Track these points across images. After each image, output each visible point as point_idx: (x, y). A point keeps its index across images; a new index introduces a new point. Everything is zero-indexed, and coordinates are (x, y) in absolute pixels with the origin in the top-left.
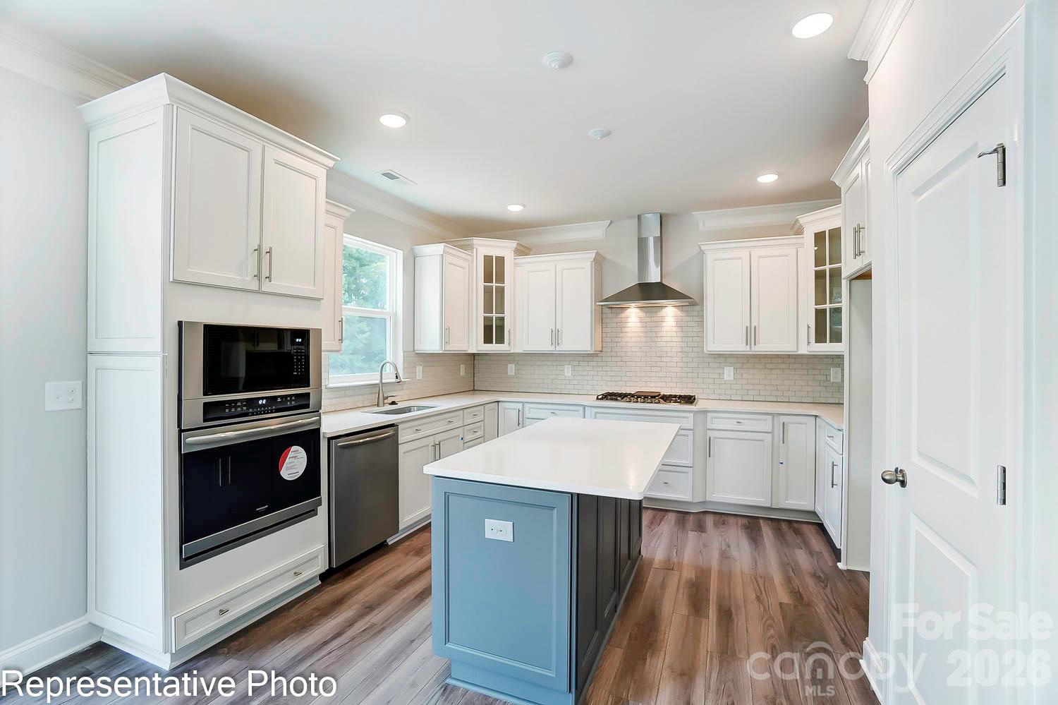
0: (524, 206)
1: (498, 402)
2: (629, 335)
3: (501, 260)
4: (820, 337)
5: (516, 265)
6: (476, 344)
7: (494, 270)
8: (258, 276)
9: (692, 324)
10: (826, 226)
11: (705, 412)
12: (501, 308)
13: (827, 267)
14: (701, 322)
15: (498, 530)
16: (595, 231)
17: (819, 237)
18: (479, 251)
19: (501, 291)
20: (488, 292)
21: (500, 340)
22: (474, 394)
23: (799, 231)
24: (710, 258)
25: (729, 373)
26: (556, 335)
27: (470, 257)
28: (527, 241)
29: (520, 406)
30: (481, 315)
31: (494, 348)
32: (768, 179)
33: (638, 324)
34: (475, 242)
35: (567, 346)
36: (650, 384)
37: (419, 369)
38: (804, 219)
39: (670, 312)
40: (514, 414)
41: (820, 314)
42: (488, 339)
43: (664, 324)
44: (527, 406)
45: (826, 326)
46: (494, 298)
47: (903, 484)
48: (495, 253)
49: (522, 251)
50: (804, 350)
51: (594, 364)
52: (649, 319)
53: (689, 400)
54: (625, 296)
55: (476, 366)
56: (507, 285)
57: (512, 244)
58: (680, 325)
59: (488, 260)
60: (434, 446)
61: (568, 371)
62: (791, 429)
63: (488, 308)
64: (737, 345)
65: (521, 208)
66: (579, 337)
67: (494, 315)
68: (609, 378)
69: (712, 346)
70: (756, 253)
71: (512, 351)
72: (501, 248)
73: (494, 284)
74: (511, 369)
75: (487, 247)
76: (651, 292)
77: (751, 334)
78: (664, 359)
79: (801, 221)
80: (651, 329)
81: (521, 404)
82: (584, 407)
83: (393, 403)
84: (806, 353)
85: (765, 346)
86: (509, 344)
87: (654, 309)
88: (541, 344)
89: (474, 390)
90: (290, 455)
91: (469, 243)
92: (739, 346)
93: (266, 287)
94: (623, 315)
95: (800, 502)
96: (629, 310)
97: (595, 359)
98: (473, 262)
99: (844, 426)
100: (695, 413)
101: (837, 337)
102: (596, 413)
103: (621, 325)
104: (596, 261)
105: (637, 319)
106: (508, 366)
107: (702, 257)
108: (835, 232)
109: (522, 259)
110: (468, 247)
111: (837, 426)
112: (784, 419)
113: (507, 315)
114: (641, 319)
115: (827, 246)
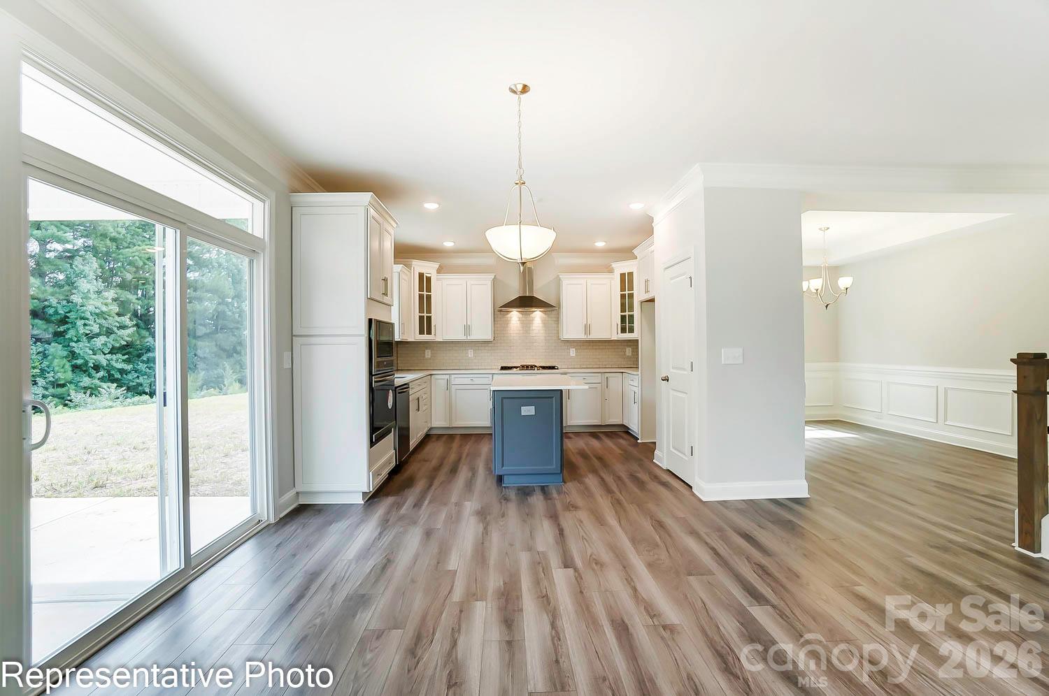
1: (430, 375)
2: (512, 329)
3: (429, 276)
4: (623, 330)
5: (438, 280)
6: (414, 335)
7: (425, 282)
8: (384, 294)
9: (553, 322)
10: (626, 271)
12: (429, 310)
13: (627, 292)
14: (558, 320)
15: (528, 410)
16: (490, 260)
17: (623, 275)
18: (415, 269)
19: (429, 297)
20: (421, 297)
21: (429, 332)
23: (611, 271)
24: (565, 283)
25: (573, 352)
26: (467, 329)
27: (409, 273)
28: (444, 264)
29: (447, 377)
30: (417, 315)
31: (425, 337)
32: (600, 244)
33: (518, 322)
34: (413, 263)
36: (526, 361)
38: (614, 265)
39: (538, 315)
40: (443, 383)
41: (623, 318)
42: (421, 332)
43: (534, 322)
44: (453, 376)
45: (626, 323)
46: (425, 302)
47: (668, 381)
48: (425, 271)
49: (442, 270)
50: (614, 338)
51: (490, 348)
52: (525, 320)
53: (553, 368)
54: (511, 305)
56: (433, 293)
57: (436, 265)
58: (545, 323)
59: (421, 276)
60: (417, 399)
61: (471, 353)
62: (610, 379)
63: (421, 310)
66: (483, 331)
67: (425, 314)
68: (499, 358)
69: (566, 335)
70: (590, 282)
71: (435, 340)
72: (429, 268)
73: (425, 293)
74: (428, 354)
75: (420, 266)
76: (526, 302)
77: (587, 329)
78: (535, 344)
79: (613, 266)
80: (526, 325)
82: (493, 375)
84: (616, 339)
85: (595, 335)
86: (434, 335)
87: (527, 313)
88: (459, 336)
91: (410, 263)
92: (581, 336)
94: (508, 316)
96: (513, 313)
97: (490, 345)
98: (412, 275)
99: (639, 373)
101: (632, 330)
103: (507, 322)
104: (494, 280)
105: (517, 319)
106: (426, 351)
107: (558, 282)
108: (631, 274)
109: (442, 276)
110: (408, 266)
111: (635, 373)
112: (607, 375)
113: (433, 315)
114: (520, 320)
115: (626, 280)
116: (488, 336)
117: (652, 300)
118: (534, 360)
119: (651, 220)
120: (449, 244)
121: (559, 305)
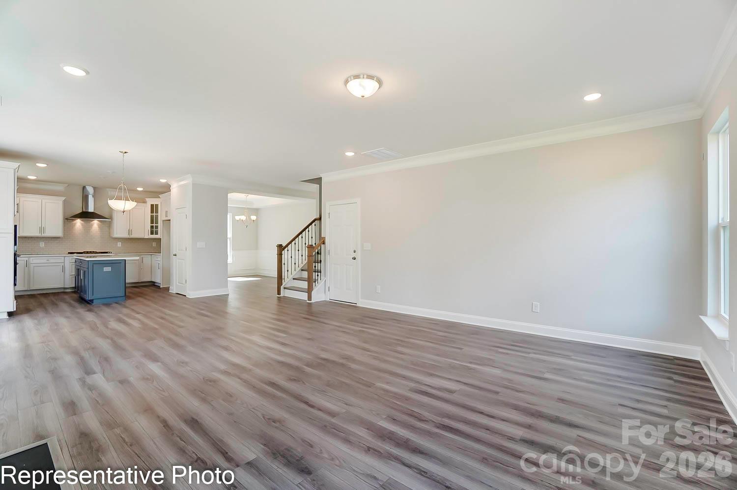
2: (76, 230)
4: (152, 233)
9: (106, 228)
10: (154, 203)
13: (154, 214)
14: (110, 225)
15: (107, 269)
16: (58, 187)
17: (152, 206)
23: (145, 202)
25: (119, 244)
26: (42, 230)
29: (27, 259)
32: (140, 189)
33: (81, 226)
35: (48, 234)
38: (147, 199)
39: (96, 223)
40: (23, 263)
41: (152, 227)
43: (93, 227)
44: (31, 258)
45: (153, 230)
47: (176, 255)
50: (146, 237)
51: (58, 241)
52: (86, 225)
53: (107, 252)
54: (77, 216)
58: (100, 227)
61: (42, 244)
62: (144, 259)
64: (125, 235)
66: (55, 230)
68: (66, 247)
69: (116, 235)
76: (86, 215)
77: (130, 232)
78: (93, 240)
80: (87, 229)
82: (65, 257)
85: (134, 236)
87: (88, 221)
88: (34, 233)
92: (126, 236)
94: (74, 222)
95: (147, 278)
96: (77, 221)
97: (59, 239)
101: (157, 233)
103: (73, 226)
104: (65, 202)
108: (157, 206)
112: (142, 256)
114: (82, 224)
115: (154, 208)
116: (59, 233)
117: (170, 220)
119: (170, 186)
121: (111, 218)
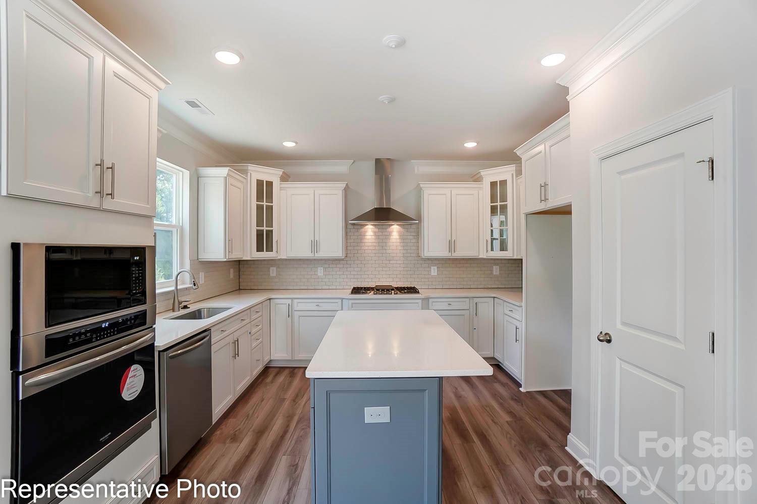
0: (296, 143)
1: (270, 299)
2: (366, 244)
3: (270, 184)
5: (281, 189)
6: (250, 252)
7: (264, 190)
8: (100, 193)
9: (411, 237)
10: (498, 179)
11: (427, 299)
12: (270, 223)
13: (499, 204)
14: (418, 234)
15: (378, 415)
16: (342, 167)
17: (493, 184)
18: (253, 175)
19: (270, 209)
20: (260, 208)
21: (270, 249)
22: (239, 294)
24: (426, 193)
25: (434, 271)
26: (315, 245)
27: (244, 181)
28: (290, 170)
29: (289, 301)
30: (254, 228)
31: (264, 255)
32: (470, 145)
33: (373, 237)
34: (250, 168)
35: (323, 253)
36: (382, 280)
37: (202, 275)
38: (484, 173)
39: (395, 229)
40: (284, 309)
42: (260, 248)
43: (392, 237)
44: (296, 301)
46: (265, 214)
47: (609, 341)
48: (265, 178)
49: (285, 178)
50: (483, 255)
51: (342, 266)
52: (381, 234)
53: (412, 290)
54: (366, 217)
55: (242, 269)
56: (275, 204)
57: (279, 172)
58: (402, 238)
59: (260, 183)
60: (234, 343)
61: (320, 272)
62: (480, 306)
63: (259, 223)
65: (294, 144)
66: (332, 246)
67: (265, 228)
68: (352, 277)
69: (427, 253)
70: (454, 192)
71: (279, 258)
72: (270, 174)
73: (265, 204)
74: (273, 272)
75: (259, 172)
76: (383, 214)
77: (452, 245)
78: (391, 262)
79: (482, 173)
80: (383, 239)
81: (290, 300)
82: (342, 299)
83: (185, 307)
84: (485, 257)
85: (459, 253)
86: (277, 252)
87: (384, 227)
88: (304, 252)
89: (240, 289)
90: (130, 374)
91: (246, 168)
92: (445, 253)
93: (108, 204)
94: (363, 230)
95: (485, 352)
96: (367, 227)
97: (341, 262)
98: (247, 182)
99: (523, 304)
100: (423, 299)
101: (505, 248)
102: (352, 304)
103: (361, 237)
104: (346, 189)
105: (372, 234)
106: (271, 269)
107: (419, 191)
108: (504, 183)
109: (285, 185)
110: (244, 172)
111: (517, 304)
112: (476, 300)
113: (275, 229)
114: (375, 233)
115: (498, 190)
116: (339, 253)
118: (391, 280)
119: (565, 90)
120: (289, 144)
121: (419, 218)
